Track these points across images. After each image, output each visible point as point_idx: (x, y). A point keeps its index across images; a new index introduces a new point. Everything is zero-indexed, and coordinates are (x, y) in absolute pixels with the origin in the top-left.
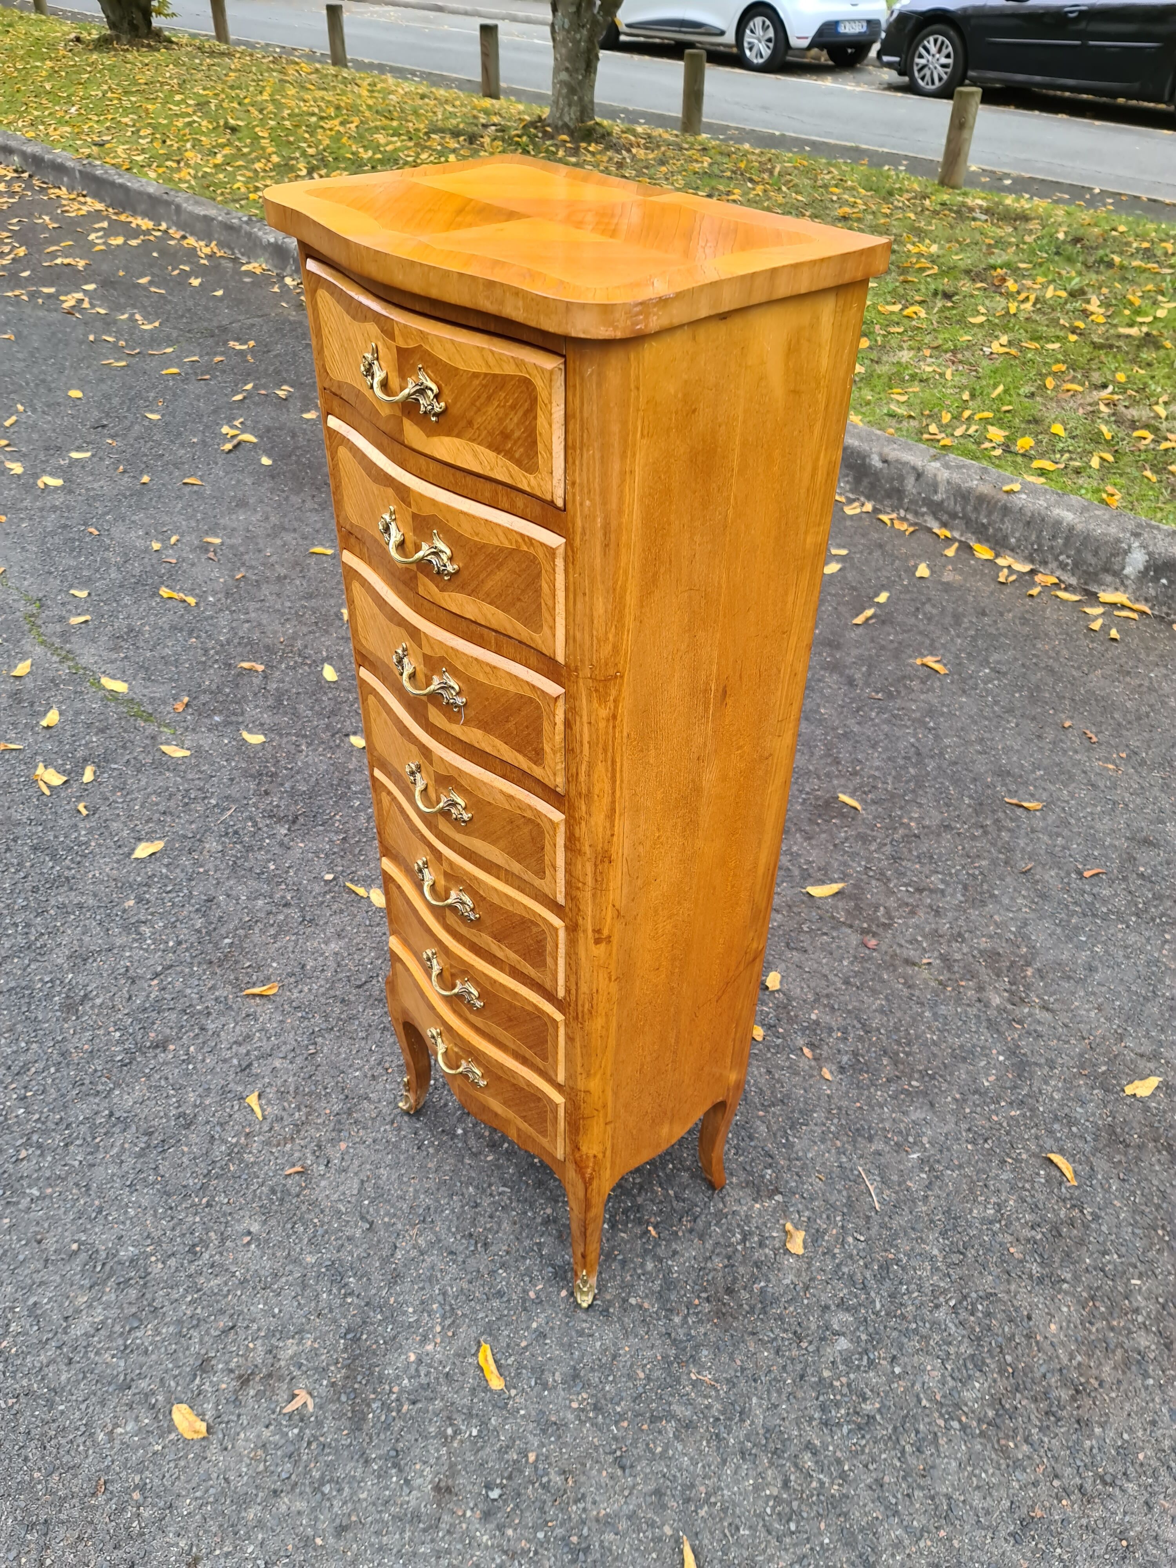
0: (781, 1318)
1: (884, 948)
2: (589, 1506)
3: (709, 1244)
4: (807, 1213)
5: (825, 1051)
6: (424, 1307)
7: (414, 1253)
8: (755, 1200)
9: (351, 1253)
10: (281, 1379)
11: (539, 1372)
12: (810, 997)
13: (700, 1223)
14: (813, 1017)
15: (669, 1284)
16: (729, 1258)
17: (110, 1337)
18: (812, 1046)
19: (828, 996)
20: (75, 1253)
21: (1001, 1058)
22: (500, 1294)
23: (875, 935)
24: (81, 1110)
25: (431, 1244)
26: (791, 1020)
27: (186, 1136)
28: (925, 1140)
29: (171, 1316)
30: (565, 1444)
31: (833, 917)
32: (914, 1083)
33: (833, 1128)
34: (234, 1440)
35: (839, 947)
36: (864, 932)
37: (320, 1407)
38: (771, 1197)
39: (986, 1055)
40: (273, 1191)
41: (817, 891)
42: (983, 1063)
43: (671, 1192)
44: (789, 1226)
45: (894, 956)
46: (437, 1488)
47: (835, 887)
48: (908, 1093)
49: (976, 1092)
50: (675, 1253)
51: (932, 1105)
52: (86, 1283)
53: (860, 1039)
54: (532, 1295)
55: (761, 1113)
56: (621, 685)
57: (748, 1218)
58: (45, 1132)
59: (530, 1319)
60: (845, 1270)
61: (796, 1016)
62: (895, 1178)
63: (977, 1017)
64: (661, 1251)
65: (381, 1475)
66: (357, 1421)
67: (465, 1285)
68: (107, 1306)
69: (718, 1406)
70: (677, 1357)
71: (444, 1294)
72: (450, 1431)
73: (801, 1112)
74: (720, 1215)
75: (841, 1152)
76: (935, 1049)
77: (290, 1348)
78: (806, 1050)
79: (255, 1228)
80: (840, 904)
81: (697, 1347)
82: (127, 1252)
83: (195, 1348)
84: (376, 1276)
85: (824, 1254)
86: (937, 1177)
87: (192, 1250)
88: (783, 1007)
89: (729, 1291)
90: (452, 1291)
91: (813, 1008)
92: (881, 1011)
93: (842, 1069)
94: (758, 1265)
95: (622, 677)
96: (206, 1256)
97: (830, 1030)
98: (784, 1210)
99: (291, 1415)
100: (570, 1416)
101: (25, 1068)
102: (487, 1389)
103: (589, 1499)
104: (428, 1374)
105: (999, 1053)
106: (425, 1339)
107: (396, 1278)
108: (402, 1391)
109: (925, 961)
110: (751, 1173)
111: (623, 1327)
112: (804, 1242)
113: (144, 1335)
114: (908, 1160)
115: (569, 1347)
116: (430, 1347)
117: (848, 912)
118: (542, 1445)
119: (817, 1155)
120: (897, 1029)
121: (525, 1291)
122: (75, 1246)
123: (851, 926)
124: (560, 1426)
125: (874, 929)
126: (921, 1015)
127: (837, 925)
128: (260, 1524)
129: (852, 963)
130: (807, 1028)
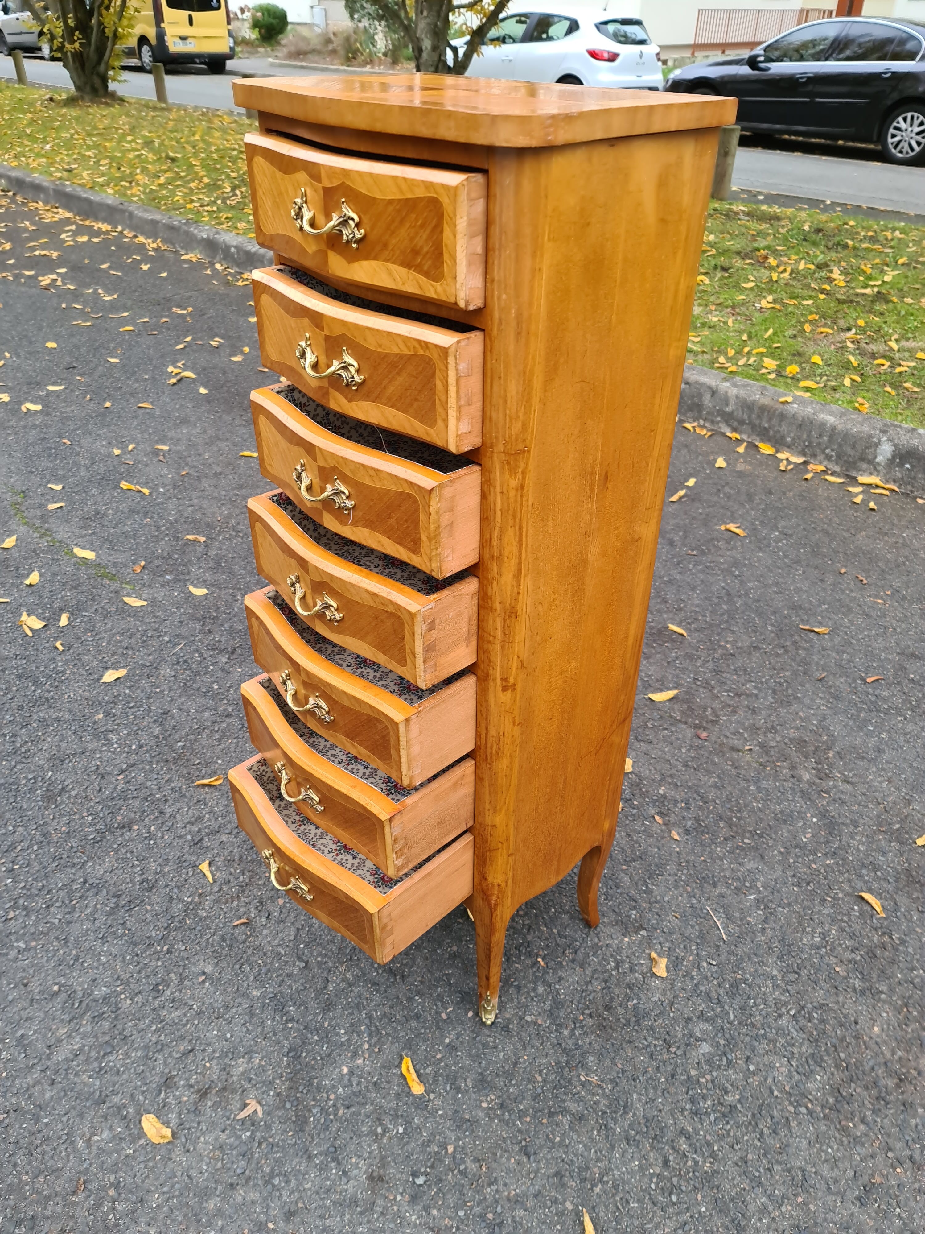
0: (652, 1028)
1: (713, 739)
2: (501, 1188)
3: (589, 971)
4: (667, 945)
5: (673, 818)
6: (353, 1029)
7: (343, 985)
8: (624, 935)
9: (290, 987)
10: (234, 1091)
11: (453, 1079)
12: (657, 777)
13: (580, 955)
14: (661, 792)
15: (557, 1004)
16: (606, 982)
17: (87, 1061)
18: (661, 814)
19: (671, 776)
20: (57, 993)
21: (815, 820)
22: (418, 1017)
23: (705, 729)
24: (60, 879)
25: (357, 978)
26: (644, 795)
27: (149, 897)
28: (759, 884)
29: (139, 1042)
30: (478, 1137)
31: (671, 717)
32: (746, 841)
33: (683, 877)
34: (195, 1143)
35: (678, 739)
36: (697, 727)
37: (267, 1113)
38: (637, 933)
39: (802, 818)
40: (223, 939)
41: (657, 697)
42: (800, 824)
43: (555, 931)
44: (654, 955)
45: (722, 745)
46: (371, 1178)
47: (671, 694)
48: (742, 849)
49: (796, 846)
50: (561, 979)
51: (762, 857)
52: (66, 1017)
53: (700, 807)
54: (444, 1016)
55: (624, 867)
56: (528, 459)
57: (619, 949)
58: (31, 897)
59: (443, 1037)
60: (702, 988)
61: (647, 792)
62: (737, 915)
63: (792, 789)
64: (550, 978)
65: (323, 1168)
66: (301, 1124)
67: (387, 1010)
68: (84, 1036)
69: (604, 1102)
70: (567, 1063)
71: (370, 1017)
72: (379, 1130)
73: (656, 865)
74: (596, 948)
75: (691, 895)
76: (761, 815)
77: (241, 1066)
78: (657, 818)
79: (209, 969)
80: (676, 706)
81: (583, 1055)
82: (100, 992)
83: (160, 1068)
84: (312, 1004)
85: (684, 976)
86: (771, 914)
87: (155, 988)
88: (636, 785)
89: (608, 1008)
90: (376, 1014)
91: (660, 786)
92: (715, 786)
93: (687, 832)
94: (630, 986)
95: (529, 451)
96: (168, 993)
97: (676, 802)
98: (649, 942)
99: (243, 1121)
100: (481, 1114)
101: (12, 847)
102: (409, 1093)
103: (501, 1182)
104: (359, 1084)
105: (812, 816)
106: (355, 1055)
107: (328, 1006)
108: (337, 1098)
109: (747, 748)
110: (620, 914)
111: (520, 1039)
112: (667, 967)
113: (116, 1059)
114: (747, 901)
115: (477, 1058)
116: (360, 1062)
117: (683, 712)
118: (458, 1139)
119: (672, 898)
120: (729, 800)
121: (438, 1013)
122: (56, 988)
123: (686, 723)
124: (473, 1122)
125: (704, 724)
126: (748, 788)
127: (675, 722)
128: (219, 1213)
129: (689, 750)
130: (657, 801)
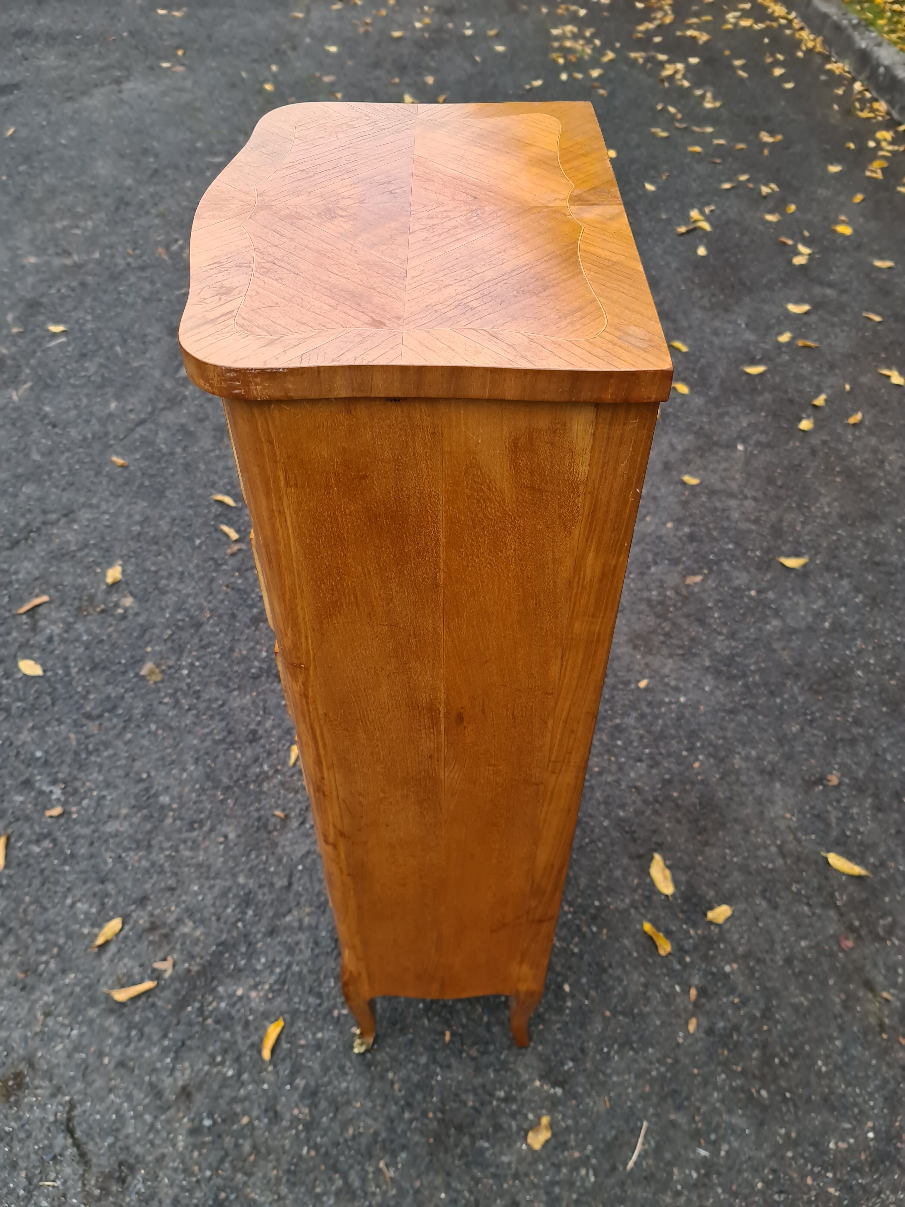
0: (477, 1181)
1: (856, 955)
2: (250, 1183)
3: (479, 1081)
4: (570, 1122)
5: (710, 1005)
6: (271, 965)
7: (296, 924)
8: (541, 1078)
9: (264, 895)
10: (169, 943)
11: (296, 1071)
12: (741, 950)
13: (485, 1059)
14: (728, 969)
15: (424, 1086)
16: (482, 1104)
17: (119, 845)
18: (702, 992)
19: (759, 961)
20: (142, 780)
21: (871, 1135)
22: (319, 995)
23: (858, 938)
24: (213, 691)
25: (310, 927)
26: (705, 958)
27: (246, 748)
28: (725, 1147)
29: (153, 856)
30: (270, 1131)
31: (832, 895)
32: (764, 1093)
33: (654, 1073)
34: (120, 959)
35: (811, 925)
36: (850, 929)
37: (172, 978)
38: (554, 1085)
39: (858, 1121)
40: (259, 819)
42: (847, 1126)
44: (545, 1120)
45: (859, 969)
46: (184, 1088)
47: (857, 870)
48: (750, 1098)
49: (815, 1144)
50: (449, 1066)
51: (762, 1124)
52: (133, 802)
53: (753, 1018)
54: (336, 1013)
55: (608, 1013)
57: (521, 1087)
59: (321, 1029)
60: (557, 1190)
61: (713, 957)
62: (668, 1156)
63: (885, 1081)
64: (440, 1056)
65: (165, 1051)
66: (181, 1005)
67: (305, 971)
68: (131, 825)
69: (379, 1199)
70: (384, 1141)
71: (289, 966)
72: (219, 1059)
73: (641, 1038)
74: (504, 1066)
75: (644, 1097)
76: (813, 1079)
77: (187, 928)
78: (693, 992)
79: (232, 836)
80: (851, 888)
81: (402, 1147)
82: (165, 799)
83: (148, 886)
84: (264, 921)
85: (553, 1164)
86: (705, 1185)
87: (192, 823)
88: (708, 941)
89: (460, 1129)
90: (296, 968)
91: (735, 961)
92: (796, 1008)
93: (710, 1031)
94: (498, 1128)
96: (195, 833)
97: (732, 990)
98: (554, 1104)
99: (154, 970)
100: (288, 1116)
101: (210, 644)
102: (259, 1052)
103: (253, 1179)
104: (238, 1011)
105: (873, 1129)
106: (255, 987)
107: (272, 932)
108: (216, 1009)
109: (885, 995)
110: (556, 1053)
111: (370, 1088)
112: (547, 1142)
113: (131, 858)
114: (694, 1151)
115: (326, 1070)
116: (253, 994)
117: (851, 899)
118: (258, 1118)
119: (621, 1084)
120: (795, 1034)
121: (335, 1007)
122: (144, 776)
123: (841, 915)
124: (276, 1117)
125: (863, 932)
126: (832, 1039)
127: (830, 903)
128: (91, 1022)
129: (810, 948)
130: (713, 974)
